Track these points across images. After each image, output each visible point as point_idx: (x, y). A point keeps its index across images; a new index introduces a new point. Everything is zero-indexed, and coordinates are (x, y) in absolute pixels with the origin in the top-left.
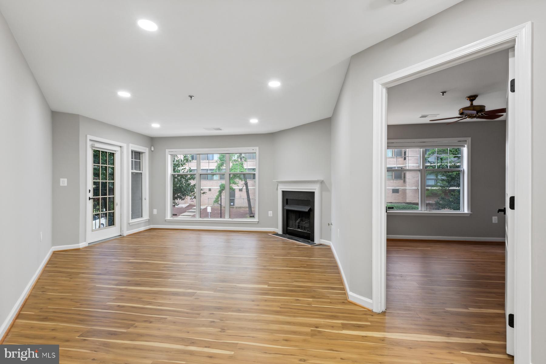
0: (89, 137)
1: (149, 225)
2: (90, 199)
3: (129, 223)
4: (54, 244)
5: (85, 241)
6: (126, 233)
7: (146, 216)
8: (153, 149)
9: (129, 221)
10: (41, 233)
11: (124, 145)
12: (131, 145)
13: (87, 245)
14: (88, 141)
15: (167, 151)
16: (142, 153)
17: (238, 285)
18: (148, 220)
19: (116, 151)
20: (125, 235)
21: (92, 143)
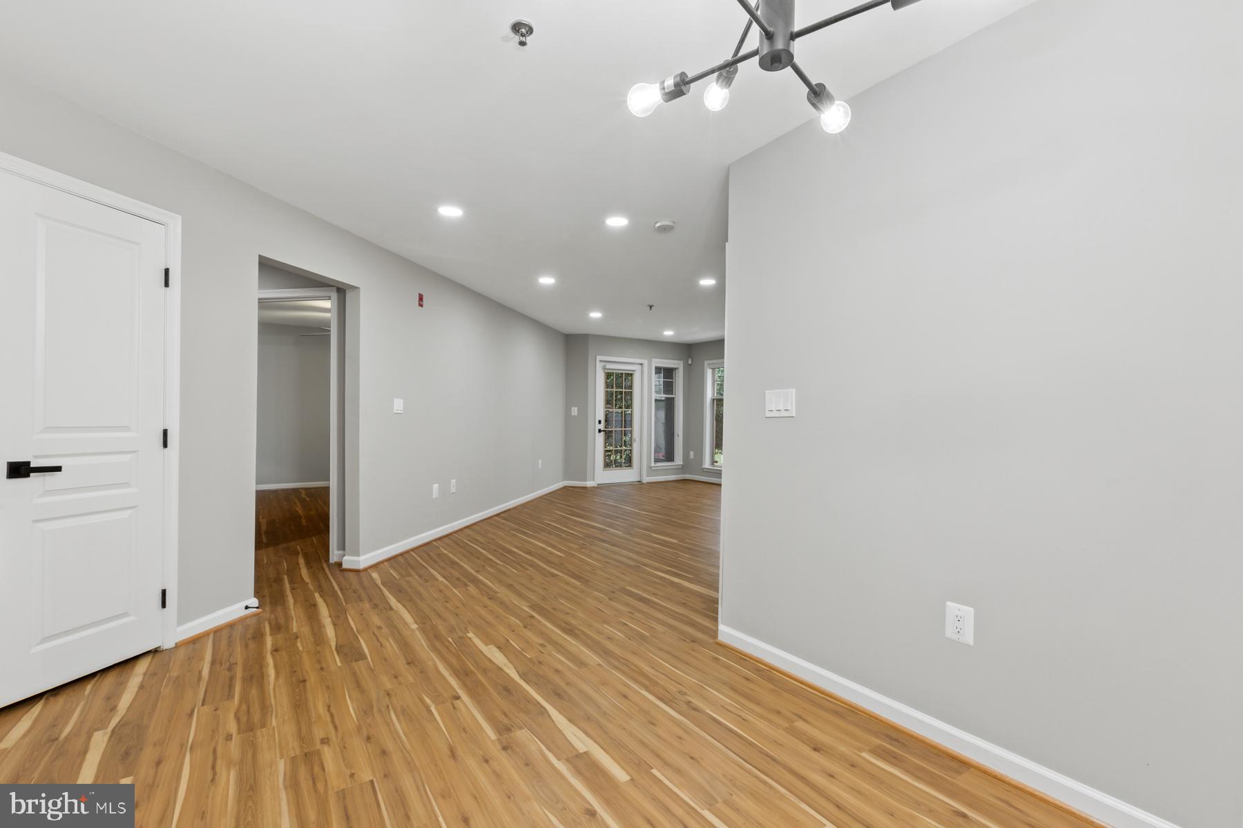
0: (599, 358)
1: (683, 473)
2: (600, 431)
3: (651, 467)
4: (566, 478)
5: (594, 480)
6: (646, 479)
7: (679, 460)
8: (690, 362)
9: (651, 463)
10: (540, 461)
11: (645, 362)
12: (654, 360)
13: (596, 485)
14: (598, 361)
15: (706, 363)
16: (676, 369)
17: (653, 534)
18: (681, 467)
19: (634, 371)
20: (644, 481)
21: (603, 364)
